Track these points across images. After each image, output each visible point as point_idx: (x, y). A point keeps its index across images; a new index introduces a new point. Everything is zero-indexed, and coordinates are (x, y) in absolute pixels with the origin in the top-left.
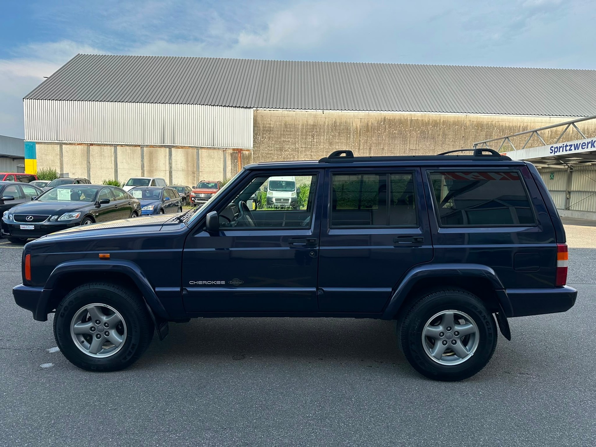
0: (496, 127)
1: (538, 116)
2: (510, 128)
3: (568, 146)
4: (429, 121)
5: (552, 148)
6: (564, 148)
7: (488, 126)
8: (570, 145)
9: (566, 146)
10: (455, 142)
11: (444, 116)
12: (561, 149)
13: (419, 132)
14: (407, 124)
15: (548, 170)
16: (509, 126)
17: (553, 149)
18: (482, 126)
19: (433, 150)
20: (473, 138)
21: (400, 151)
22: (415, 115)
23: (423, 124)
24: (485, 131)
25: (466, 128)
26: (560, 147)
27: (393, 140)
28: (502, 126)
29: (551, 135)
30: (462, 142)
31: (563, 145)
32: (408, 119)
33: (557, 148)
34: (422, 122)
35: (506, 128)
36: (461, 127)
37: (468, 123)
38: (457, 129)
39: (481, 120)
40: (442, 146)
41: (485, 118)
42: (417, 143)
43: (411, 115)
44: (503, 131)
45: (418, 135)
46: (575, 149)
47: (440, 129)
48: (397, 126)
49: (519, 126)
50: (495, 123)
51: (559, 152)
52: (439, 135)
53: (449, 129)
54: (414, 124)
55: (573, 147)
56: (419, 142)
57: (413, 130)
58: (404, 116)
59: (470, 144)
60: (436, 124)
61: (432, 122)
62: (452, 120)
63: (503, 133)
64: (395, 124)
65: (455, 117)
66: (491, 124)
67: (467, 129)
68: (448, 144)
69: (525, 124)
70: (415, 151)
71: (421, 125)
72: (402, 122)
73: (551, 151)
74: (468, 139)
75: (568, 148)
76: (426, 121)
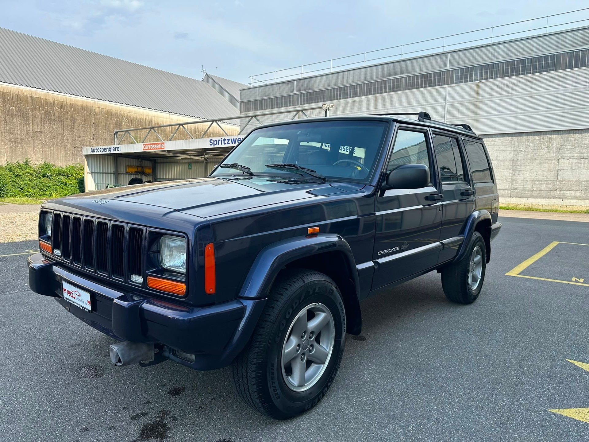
0: (124, 117)
1: (159, 111)
2: (138, 120)
3: (225, 140)
4: (54, 102)
5: (211, 141)
6: (223, 142)
7: (117, 116)
8: (227, 140)
9: (224, 140)
10: (85, 128)
11: (71, 99)
12: (220, 142)
13: (43, 112)
14: (27, 101)
15: (185, 161)
16: (136, 118)
17: (213, 142)
18: (111, 114)
19: (62, 134)
20: (103, 125)
21: (21, 131)
22: (36, 93)
23: (47, 104)
24: (115, 120)
25: (95, 114)
26: (219, 141)
27: (11, 118)
28: (130, 116)
29: (172, 130)
30: (93, 129)
31: (222, 139)
32: (28, 95)
33: (216, 141)
34: (46, 102)
35: (133, 119)
36: (91, 113)
37: (97, 110)
38: (86, 115)
39: (110, 108)
40: (72, 131)
41: (114, 107)
42: (43, 124)
43: (31, 91)
44: (131, 122)
45: (43, 116)
46: (232, 143)
47: (68, 112)
48: (14, 103)
49: (145, 119)
50: (124, 113)
51: (218, 144)
52: (67, 119)
53: (78, 113)
54: (37, 103)
55: (230, 141)
56: (44, 123)
57: (35, 109)
58: (22, 91)
59: (101, 131)
60: (62, 106)
61: (58, 103)
62: (80, 104)
63: (131, 124)
64: (12, 99)
65: (83, 102)
66: (120, 113)
67: (96, 116)
68: (78, 130)
69: (150, 118)
70: (40, 134)
71: (44, 104)
72: (20, 98)
73: (211, 144)
74: (98, 126)
75: (226, 142)
76: (50, 101)
